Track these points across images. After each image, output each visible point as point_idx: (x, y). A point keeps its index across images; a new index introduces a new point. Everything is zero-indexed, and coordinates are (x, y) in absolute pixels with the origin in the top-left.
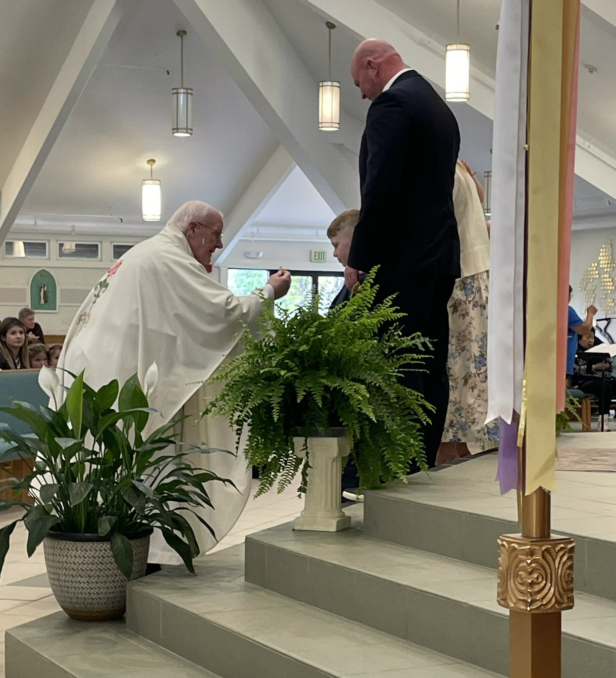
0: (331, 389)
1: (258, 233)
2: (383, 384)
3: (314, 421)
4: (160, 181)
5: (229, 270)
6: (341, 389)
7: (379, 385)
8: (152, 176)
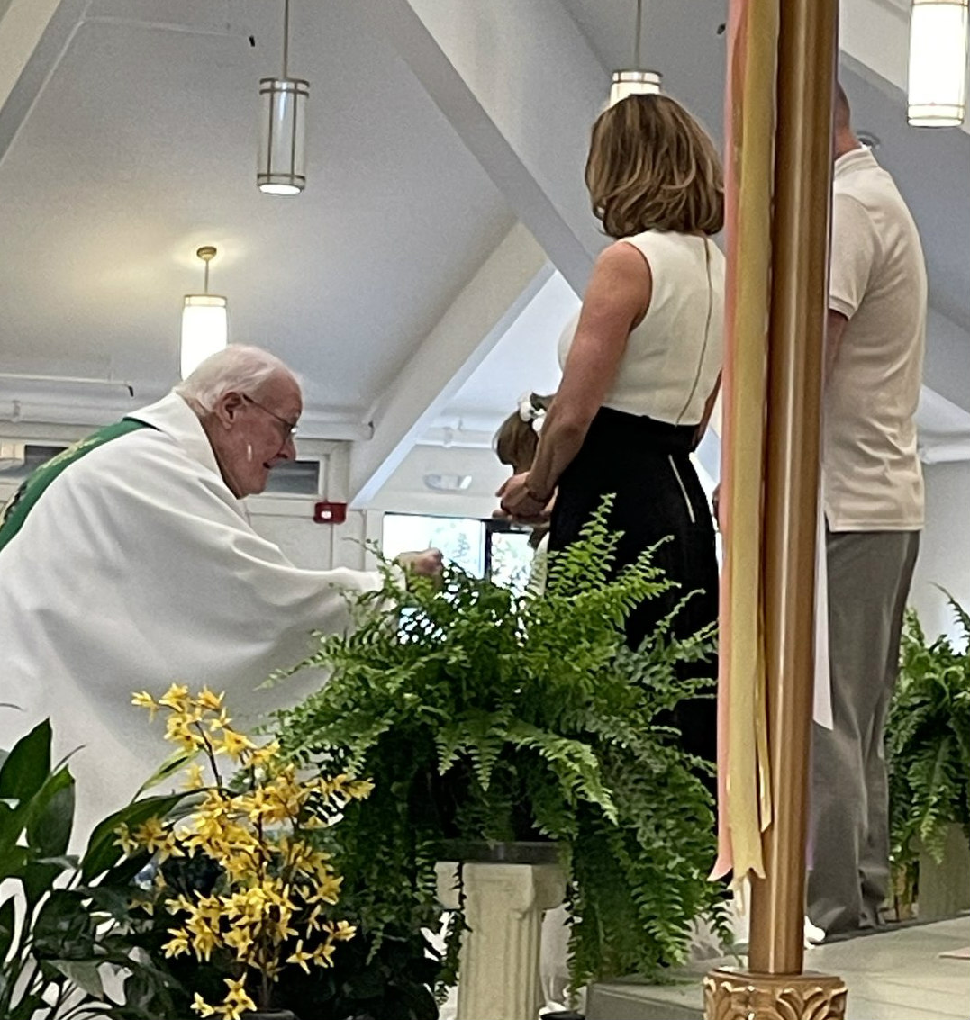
0: (518, 748)
1: (459, 429)
2: (636, 744)
3: (480, 825)
4: (225, 298)
5: (387, 517)
6: (537, 749)
7: (628, 747)
8: (207, 287)
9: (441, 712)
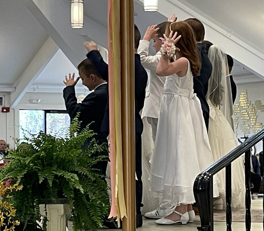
1: (37, 88)
3: (50, 195)
5: (20, 110)
6: (64, 176)
7: (86, 174)
9: (39, 168)
